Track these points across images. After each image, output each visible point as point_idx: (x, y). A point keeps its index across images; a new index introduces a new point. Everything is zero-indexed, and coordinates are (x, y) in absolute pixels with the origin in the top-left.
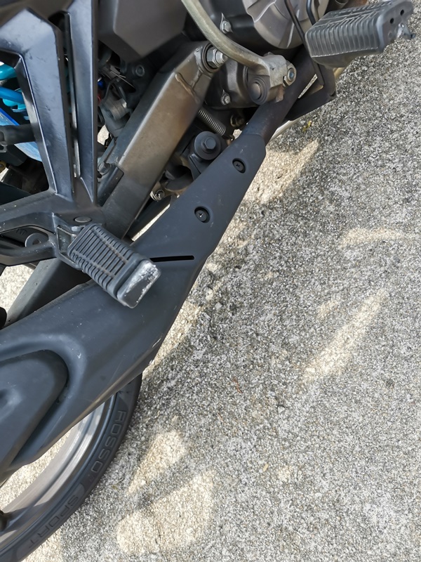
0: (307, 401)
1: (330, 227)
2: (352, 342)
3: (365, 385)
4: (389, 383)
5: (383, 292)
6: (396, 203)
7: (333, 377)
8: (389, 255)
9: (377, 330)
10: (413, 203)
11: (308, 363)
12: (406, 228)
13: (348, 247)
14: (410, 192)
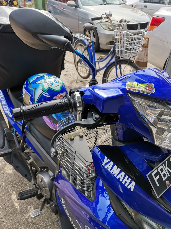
0: (11, 191)
1: (37, 206)
2: (14, 201)
3: (7, 200)
4: (4, 204)
5: (18, 210)
6: (33, 220)
7: (11, 196)
8: (24, 214)
9: (13, 206)
10: (31, 223)
11: (16, 193)
12: (27, 219)
13: (31, 207)
14: (34, 223)
